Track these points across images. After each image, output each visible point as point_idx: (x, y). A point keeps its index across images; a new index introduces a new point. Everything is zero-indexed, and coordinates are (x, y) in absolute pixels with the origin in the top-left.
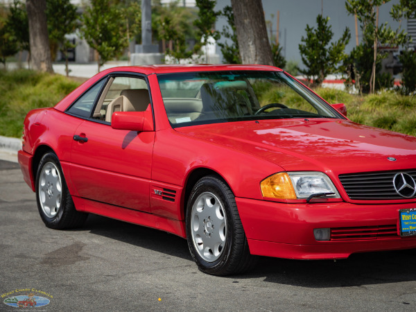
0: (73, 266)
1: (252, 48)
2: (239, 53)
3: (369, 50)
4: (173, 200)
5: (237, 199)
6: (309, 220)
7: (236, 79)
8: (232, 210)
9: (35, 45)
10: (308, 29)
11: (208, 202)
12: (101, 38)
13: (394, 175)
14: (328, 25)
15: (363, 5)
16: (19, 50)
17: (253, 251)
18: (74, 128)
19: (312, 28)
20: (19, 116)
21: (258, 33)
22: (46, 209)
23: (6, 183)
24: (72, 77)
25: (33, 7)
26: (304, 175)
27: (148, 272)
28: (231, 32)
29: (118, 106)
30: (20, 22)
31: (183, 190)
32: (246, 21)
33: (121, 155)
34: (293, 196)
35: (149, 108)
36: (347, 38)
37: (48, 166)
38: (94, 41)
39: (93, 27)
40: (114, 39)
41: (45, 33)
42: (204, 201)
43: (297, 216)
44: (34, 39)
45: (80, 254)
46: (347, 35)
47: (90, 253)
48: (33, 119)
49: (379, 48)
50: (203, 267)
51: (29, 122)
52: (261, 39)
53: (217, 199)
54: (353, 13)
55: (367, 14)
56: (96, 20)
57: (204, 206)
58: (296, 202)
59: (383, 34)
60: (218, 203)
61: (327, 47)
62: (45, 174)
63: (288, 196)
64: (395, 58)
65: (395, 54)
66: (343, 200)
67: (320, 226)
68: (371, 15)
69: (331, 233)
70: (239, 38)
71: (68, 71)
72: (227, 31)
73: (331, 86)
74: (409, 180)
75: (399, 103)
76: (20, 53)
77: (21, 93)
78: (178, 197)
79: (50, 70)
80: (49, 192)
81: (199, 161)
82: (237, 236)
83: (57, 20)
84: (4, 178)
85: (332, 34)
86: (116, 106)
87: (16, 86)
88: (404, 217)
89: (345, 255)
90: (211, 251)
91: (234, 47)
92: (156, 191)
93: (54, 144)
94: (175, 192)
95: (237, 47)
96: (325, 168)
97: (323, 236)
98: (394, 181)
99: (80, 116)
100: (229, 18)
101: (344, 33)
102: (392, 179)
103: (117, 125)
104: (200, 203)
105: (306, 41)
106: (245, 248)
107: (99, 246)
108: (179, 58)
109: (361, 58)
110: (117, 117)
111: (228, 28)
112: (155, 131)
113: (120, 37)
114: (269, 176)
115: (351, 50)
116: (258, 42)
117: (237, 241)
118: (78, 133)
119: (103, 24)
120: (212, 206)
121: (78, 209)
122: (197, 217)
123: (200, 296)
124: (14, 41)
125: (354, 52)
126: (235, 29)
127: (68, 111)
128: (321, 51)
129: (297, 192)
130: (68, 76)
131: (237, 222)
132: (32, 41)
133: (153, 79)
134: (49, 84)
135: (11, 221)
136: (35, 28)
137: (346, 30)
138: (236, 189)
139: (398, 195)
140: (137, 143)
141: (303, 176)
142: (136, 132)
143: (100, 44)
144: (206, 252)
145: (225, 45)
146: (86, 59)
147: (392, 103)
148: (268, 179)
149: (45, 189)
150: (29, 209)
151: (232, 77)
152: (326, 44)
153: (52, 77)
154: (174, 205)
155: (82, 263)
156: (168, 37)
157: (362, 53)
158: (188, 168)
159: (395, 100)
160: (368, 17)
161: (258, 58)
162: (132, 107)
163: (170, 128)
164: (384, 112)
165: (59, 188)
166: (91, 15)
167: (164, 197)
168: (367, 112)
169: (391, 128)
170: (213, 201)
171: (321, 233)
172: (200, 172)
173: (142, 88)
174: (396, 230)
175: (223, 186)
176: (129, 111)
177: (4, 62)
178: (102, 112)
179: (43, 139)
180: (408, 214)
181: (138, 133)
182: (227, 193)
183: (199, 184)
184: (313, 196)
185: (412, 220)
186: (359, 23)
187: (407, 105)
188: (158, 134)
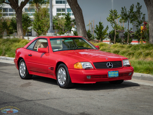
0: (28, 87)
1: (81, 31)
4: (53, 70)
5: (68, 69)
6: (86, 74)
8: (67, 72)
9: (19, 31)
10: (97, 26)
11: (62, 70)
12: (38, 29)
14: (102, 25)
15: (112, 19)
16: (14, 32)
17: (72, 82)
18: (28, 52)
20: (14, 51)
21: (82, 27)
22: (21, 74)
23: (11, 69)
24: (29, 40)
25: (18, 20)
26: (85, 63)
27: (47, 88)
29: (40, 47)
30: (14, 24)
31: (56, 67)
32: (79, 24)
33: (40, 59)
34: (82, 68)
35: (47, 47)
37: (22, 63)
38: (36, 30)
39: (36, 25)
40: (42, 29)
41: (22, 27)
42: (61, 70)
43: (83, 73)
44: (19, 29)
45: (30, 84)
46: (107, 27)
47: (33, 84)
48: (18, 51)
49: (116, 31)
50: (61, 87)
51: (17, 52)
52: (83, 29)
53: (64, 69)
54: (109, 21)
55: (113, 21)
56: (37, 23)
58: (82, 69)
59: (117, 27)
61: (102, 31)
62: (21, 65)
63: (81, 68)
65: (124, 33)
66: (94, 69)
67: (88, 75)
68: (114, 22)
69: (91, 77)
71: (28, 38)
74: (111, 64)
75: (120, 47)
76: (14, 33)
77: (15, 45)
79: (23, 38)
80: (22, 70)
81: (60, 60)
82: (69, 78)
83: (25, 23)
84: (10, 68)
85: (103, 27)
86: (39, 47)
87: (13, 43)
88: (109, 73)
89: (95, 82)
90: (62, 82)
92: (49, 68)
93: (23, 57)
94: (54, 68)
96: (90, 61)
97: (89, 78)
99: (30, 50)
100: (74, 23)
103: (40, 51)
104: (60, 70)
105: (96, 29)
106: (70, 81)
107: (35, 83)
110: (39, 49)
113: (44, 28)
117: (69, 79)
118: (30, 54)
119: (39, 25)
121: (30, 74)
122: (59, 74)
123: (59, 92)
124: (12, 30)
125: (110, 32)
127: (27, 48)
129: (83, 67)
130: (28, 40)
132: (18, 30)
133: (49, 39)
134: (23, 42)
135: (12, 78)
136: (19, 26)
138: (68, 67)
139: (108, 68)
140: (44, 56)
143: (38, 30)
146: (35, 35)
148: (76, 64)
149: (21, 69)
150: (17, 75)
151: (69, 39)
153: (24, 40)
154: (53, 72)
155: (30, 86)
157: (112, 33)
158: (57, 62)
160: (113, 22)
161: (83, 34)
162: (44, 47)
163: (53, 52)
165: (25, 69)
166: (35, 22)
167: (51, 70)
170: (63, 70)
171: (88, 77)
172: (60, 63)
173: (46, 42)
174: (107, 76)
175: (65, 66)
176: (43, 48)
177: (9, 36)
178: (36, 49)
179: (20, 56)
180: (110, 72)
181: (45, 53)
182: (66, 68)
183: (59, 66)
184: (87, 68)
185: (111, 74)
186: (111, 24)
187: (123, 47)
188: (50, 53)
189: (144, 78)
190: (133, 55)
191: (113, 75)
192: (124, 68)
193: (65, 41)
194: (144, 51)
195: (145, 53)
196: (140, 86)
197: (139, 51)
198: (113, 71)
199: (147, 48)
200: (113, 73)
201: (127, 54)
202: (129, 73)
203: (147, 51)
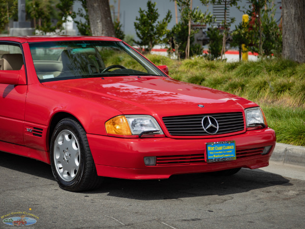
1: (100, 25)
2: (90, 28)
3: (185, 27)
4: (41, 136)
5: (88, 135)
6: (141, 150)
7: (87, 47)
8: (84, 143)
10: (141, 12)
11: (67, 137)
13: (202, 117)
14: (155, 8)
17: (99, 174)
19: (144, 11)
21: (104, 14)
27: (22, 189)
28: (84, 12)
29: (0, 66)
31: (48, 128)
32: (96, 5)
34: (129, 133)
35: (22, 68)
36: (169, 18)
42: (63, 137)
43: (131, 148)
46: (169, 16)
49: (192, 26)
50: (63, 185)
52: (106, 18)
53: (73, 135)
57: (63, 140)
58: (131, 137)
59: (195, 15)
60: (74, 138)
61: (154, 25)
63: (125, 132)
64: (204, 33)
65: (204, 30)
66: (165, 136)
67: (149, 155)
68: (186, 2)
69: (157, 160)
70: (90, 17)
72: (81, 12)
73: (157, 53)
74: (213, 122)
75: (206, 66)
78: (44, 134)
81: (59, 107)
82: (88, 162)
85: (158, 15)
88: (209, 148)
89: (167, 176)
90: (68, 174)
91: (87, 24)
92: (28, 129)
94: (42, 130)
95: (89, 24)
96: (152, 112)
97: (150, 162)
98: (202, 122)
100: (83, 2)
101: (166, 14)
102: (201, 121)
104: (60, 138)
105: (139, 20)
106: (94, 170)
108: (46, 31)
109: (180, 33)
111: (81, 9)
112: (27, 84)
113: (2, 16)
114: (112, 118)
115: (172, 27)
116: (104, 20)
117: (88, 166)
120: (69, 140)
122: (58, 148)
123: (61, 207)
125: (175, 28)
126: (87, 11)
128: (151, 27)
129: (132, 130)
131: (88, 152)
133: (26, 46)
137: (169, 12)
138: (87, 128)
139: (205, 133)
140: (14, 94)
141: (136, 118)
142: (13, 86)
144: (65, 174)
145: (80, 22)
147: (201, 65)
148: (111, 120)
151: (85, 45)
152: (154, 22)
154: (42, 140)
156: (37, 16)
157: (180, 29)
158: (52, 112)
159: (204, 64)
160: (184, 3)
161: (104, 32)
162: (10, 67)
163: (39, 83)
164: (195, 72)
167: (34, 134)
168: (183, 72)
169: (200, 84)
170: (70, 137)
171: (149, 160)
172: (61, 115)
173: (18, 53)
174: (203, 158)
175: (77, 125)
176: (8, 71)
180: (213, 146)
181: (15, 86)
182: (80, 131)
183: (59, 125)
184: (144, 133)
185: (215, 151)
186: (178, 7)
187: (212, 67)
188: (30, 87)
189: (293, 156)
190: (242, 89)
191: (220, 154)
192: (248, 133)
193: (72, 52)
194: (272, 80)
195: (275, 86)
196: (291, 184)
197: (259, 79)
198: (221, 144)
199: (278, 70)
200: (221, 148)
201: (226, 85)
202: (263, 148)
203: (281, 80)
